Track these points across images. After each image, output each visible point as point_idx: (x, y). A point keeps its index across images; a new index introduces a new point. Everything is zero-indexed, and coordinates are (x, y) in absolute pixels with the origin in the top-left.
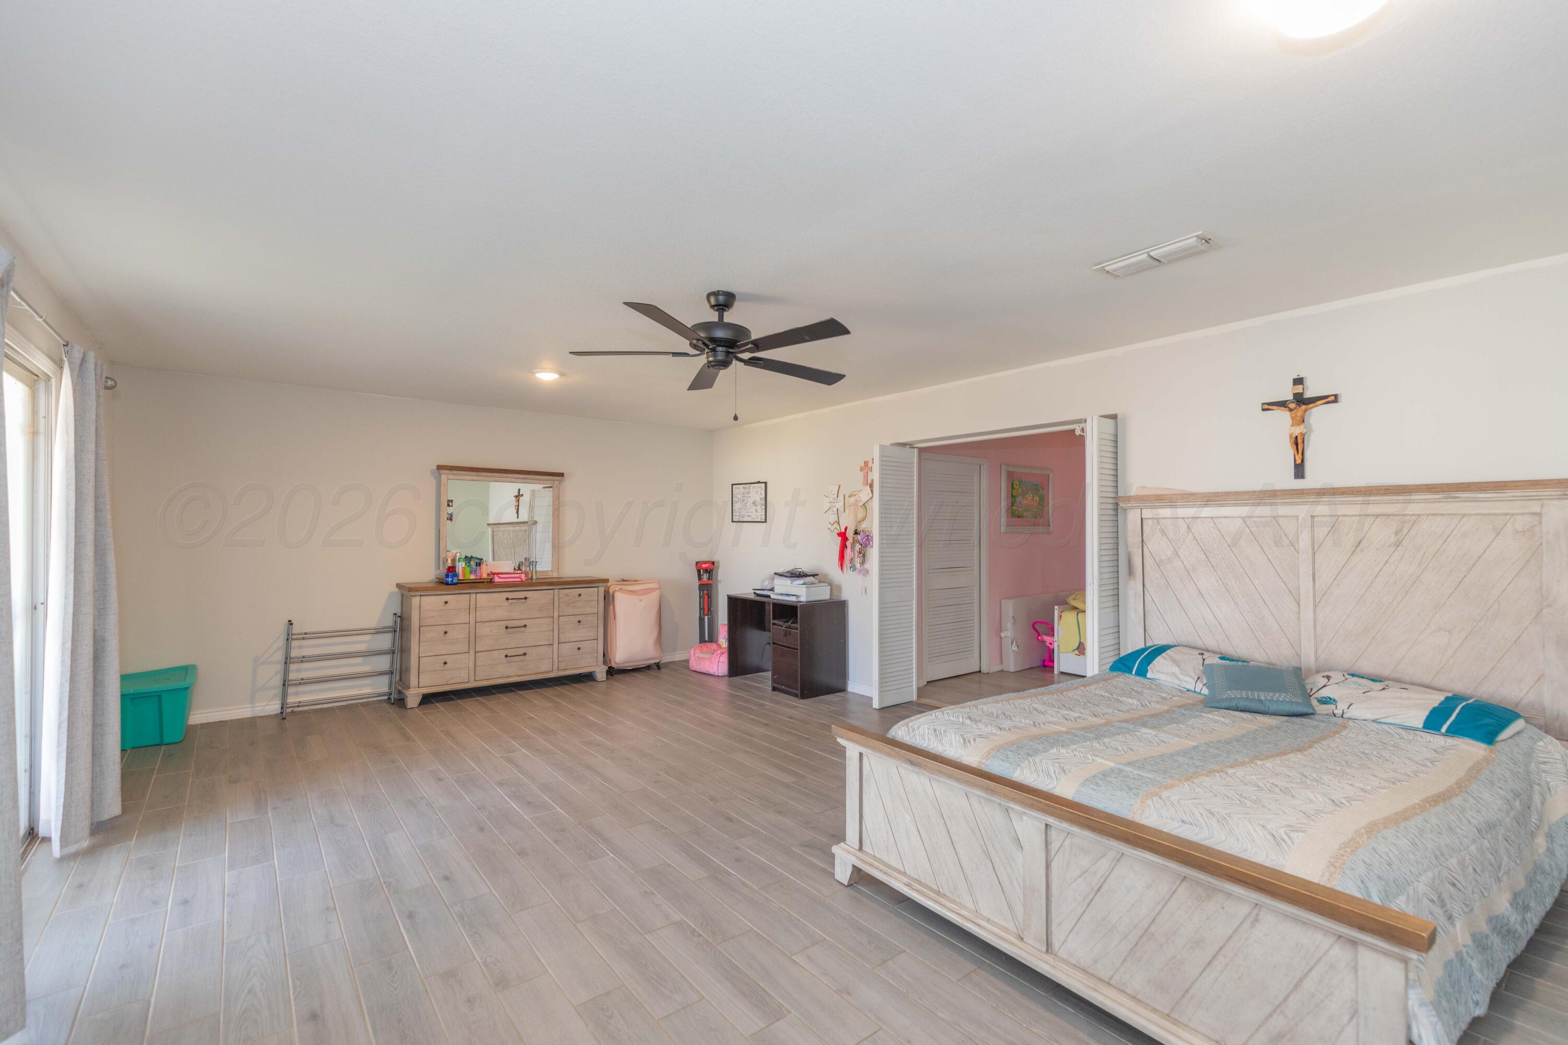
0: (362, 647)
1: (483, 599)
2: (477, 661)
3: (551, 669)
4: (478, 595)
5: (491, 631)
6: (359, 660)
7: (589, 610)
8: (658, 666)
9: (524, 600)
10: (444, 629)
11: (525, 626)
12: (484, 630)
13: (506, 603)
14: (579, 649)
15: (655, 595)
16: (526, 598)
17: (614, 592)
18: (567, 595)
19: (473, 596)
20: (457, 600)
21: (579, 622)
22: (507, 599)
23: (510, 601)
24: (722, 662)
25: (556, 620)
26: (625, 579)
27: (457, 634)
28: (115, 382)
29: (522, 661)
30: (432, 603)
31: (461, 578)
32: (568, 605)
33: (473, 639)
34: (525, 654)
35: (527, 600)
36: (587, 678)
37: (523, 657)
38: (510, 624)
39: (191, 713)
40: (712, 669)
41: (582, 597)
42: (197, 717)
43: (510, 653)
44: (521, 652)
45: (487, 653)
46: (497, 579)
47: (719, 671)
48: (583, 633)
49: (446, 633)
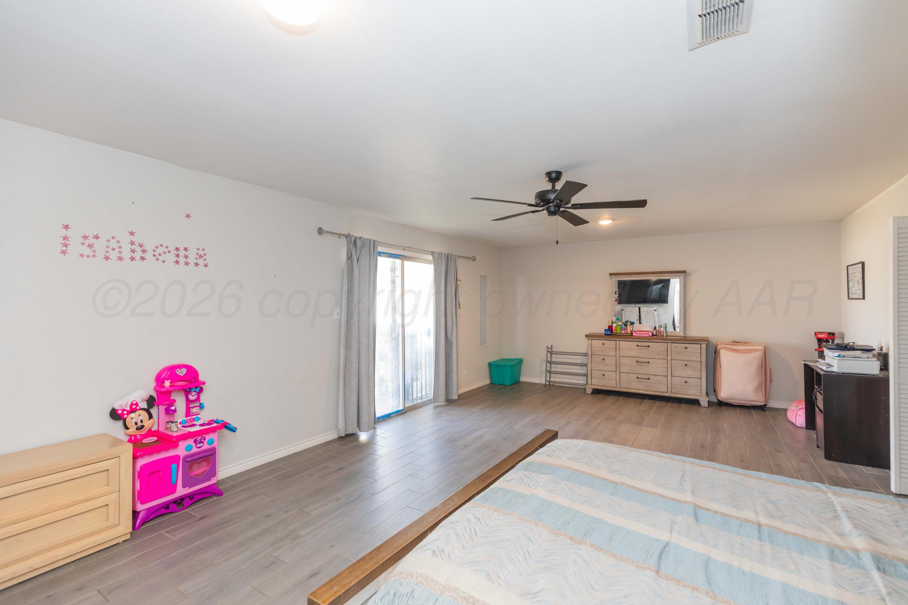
0: (579, 361)
1: (623, 344)
2: (621, 377)
3: (666, 391)
4: (620, 341)
5: (628, 362)
6: (578, 367)
7: (694, 359)
8: (762, 408)
9: (648, 347)
10: (603, 357)
11: (648, 362)
12: (624, 361)
13: (637, 348)
14: (686, 382)
15: (759, 354)
16: (648, 346)
17: (720, 349)
18: (677, 347)
19: (618, 342)
20: (610, 344)
21: (686, 365)
22: (637, 346)
23: (639, 347)
24: (800, 415)
25: (669, 362)
26: (736, 340)
27: (610, 361)
28: (475, 258)
29: (647, 382)
30: (597, 343)
31: (614, 332)
32: (678, 353)
33: (618, 365)
34: (649, 379)
35: (650, 347)
36: (695, 402)
37: (647, 380)
38: (639, 360)
39: (521, 377)
40: (793, 419)
41: (688, 350)
42: (523, 379)
43: (639, 376)
44: (647, 377)
45: (626, 374)
46: (634, 334)
47: (797, 423)
48: (688, 372)
49: (603, 359)
